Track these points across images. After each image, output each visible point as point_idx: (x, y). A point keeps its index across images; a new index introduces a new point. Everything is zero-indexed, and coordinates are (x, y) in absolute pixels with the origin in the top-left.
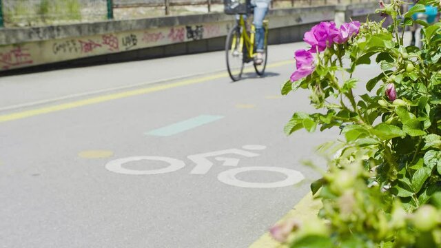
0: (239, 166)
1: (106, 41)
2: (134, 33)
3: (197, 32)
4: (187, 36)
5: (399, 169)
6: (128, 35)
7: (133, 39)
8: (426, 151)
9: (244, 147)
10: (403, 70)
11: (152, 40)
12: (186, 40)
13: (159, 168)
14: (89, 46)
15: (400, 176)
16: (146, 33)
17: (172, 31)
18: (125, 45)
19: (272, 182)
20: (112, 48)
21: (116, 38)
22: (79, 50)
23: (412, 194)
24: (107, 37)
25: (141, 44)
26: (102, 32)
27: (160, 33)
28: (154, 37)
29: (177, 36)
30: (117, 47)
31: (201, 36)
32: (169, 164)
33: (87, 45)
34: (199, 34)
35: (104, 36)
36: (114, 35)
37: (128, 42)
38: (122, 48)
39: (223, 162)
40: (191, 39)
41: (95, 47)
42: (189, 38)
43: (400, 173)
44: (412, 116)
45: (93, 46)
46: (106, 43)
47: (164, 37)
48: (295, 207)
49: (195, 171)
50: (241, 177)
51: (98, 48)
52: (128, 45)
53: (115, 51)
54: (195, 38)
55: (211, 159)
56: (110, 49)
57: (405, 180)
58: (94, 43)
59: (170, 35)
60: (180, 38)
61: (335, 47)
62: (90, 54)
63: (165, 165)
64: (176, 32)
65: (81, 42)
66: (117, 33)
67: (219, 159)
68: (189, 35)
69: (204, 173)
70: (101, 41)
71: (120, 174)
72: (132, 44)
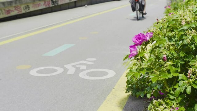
0: (87, 69)
1: (16, 9)
2: (28, 5)
3: (56, 2)
4: (52, 4)
5: (169, 87)
6: (26, 5)
7: (28, 7)
8: (179, 81)
9: (87, 59)
10: (169, 49)
11: (36, 7)
12: (51, 6)
13: (53, 72)
14: (8, 12)
15: (170, 90)
16: (33, 4)
17: (45, 2)
18: (24, 10)
19: (102, 76)
20: (19, 12)
21: (20, 7)
22: (4, 14)
23: (175, 98)
24: (17, 7)
25: (32, 9)
26: (14, 5)
27: (40, 4)
28: (37, 5)
29: (47, 4)
30: (21, 11)
31: (58, 4)
32: (57, 70)
33: (7, 11)
34: (57, 3)
35: (15, 7)
36: (20, 6)
37: (26, 8)
38: (23, 12)
39: (80, 67)
40: (53, 5)
41: (11, 12)
42: (52, 5)
43: (170, 89)
44: (173, 68)
45: (10, 11)
46: (16, 10)
47: (41, 5)
48: (114, 88)
49: (69, 73)
50: (89, 74)
51: (13, 12)
52: (26, 10)
53: (20, 13)
54: (55, 5)
55: (74, 66)
56: (18, 13)
57: (172, 92)
58: (11, 10)
59: (44, 4)
60: (49, 5)
61: (144, 43)
62: (9, 15)
63: (55, 71)
64: (47, 3)
65: (5, 10)
66: (21, 5)
67: (77, 66)
68: (53, 4)
69: (73, 74)
70: (13, 9)
71: (37, 76)
72: (27, 9)
